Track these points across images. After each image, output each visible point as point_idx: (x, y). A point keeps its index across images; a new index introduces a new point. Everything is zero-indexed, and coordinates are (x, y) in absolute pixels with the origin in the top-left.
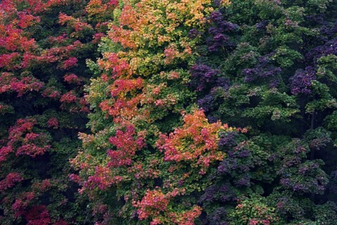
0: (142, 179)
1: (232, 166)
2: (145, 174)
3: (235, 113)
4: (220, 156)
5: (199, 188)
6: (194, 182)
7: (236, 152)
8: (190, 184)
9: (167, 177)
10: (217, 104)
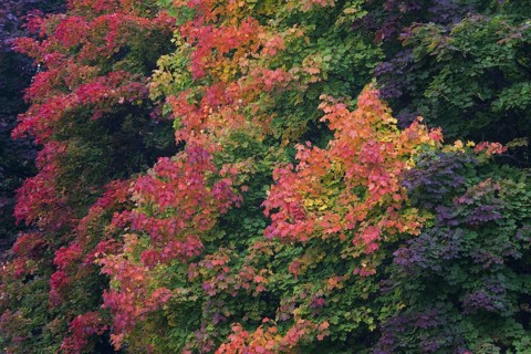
0: (227, 297)
1: (444, 249)
2: (234, 280)
3: (475, 98)
4: (412, 221)
5: (371, 321)
6: (358, 302)
7: (460, 210)
8: (348, 309)
9: (290, 288)
10: (426, 75)
